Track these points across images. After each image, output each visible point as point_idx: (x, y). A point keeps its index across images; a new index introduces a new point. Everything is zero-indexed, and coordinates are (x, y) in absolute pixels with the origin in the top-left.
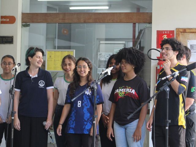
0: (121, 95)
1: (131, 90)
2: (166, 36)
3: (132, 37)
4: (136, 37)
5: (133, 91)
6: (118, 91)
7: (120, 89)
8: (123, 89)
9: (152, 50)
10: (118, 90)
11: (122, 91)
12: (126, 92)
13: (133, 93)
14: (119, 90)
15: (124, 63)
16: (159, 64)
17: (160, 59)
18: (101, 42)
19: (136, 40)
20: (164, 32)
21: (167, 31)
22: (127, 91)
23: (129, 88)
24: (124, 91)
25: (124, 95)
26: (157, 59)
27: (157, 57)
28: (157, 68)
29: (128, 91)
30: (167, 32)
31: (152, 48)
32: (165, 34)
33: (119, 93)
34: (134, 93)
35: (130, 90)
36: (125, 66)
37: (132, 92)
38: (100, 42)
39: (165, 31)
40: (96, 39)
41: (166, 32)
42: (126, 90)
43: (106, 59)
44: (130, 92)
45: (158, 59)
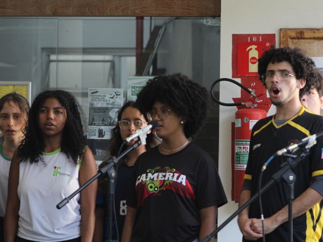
0: (151, 187)
1: (176, 175)
2: (256, 47)
3: (134, 45)
4: (145, 45)
5: (183, 179)
6: (144, 179)
7: (150, 175)
8: (156, 175)
9: (221, 82)
10: (144, 175)
11: (155, 179)
12: (164, 181)
13: (181, 182)
14: (147, 175)
15: (160, 112)
16: (238, 115)
17: (243, 103)
18: (53, 57)
19: (144, 51)
20: (251, 39)
21: (258, 36)
22: (166, 179)
23: (171, 172)
24: (160, 179)
25: (160, 187)
26: (233, 102)
27: (234, 99)
28: (233, 124)
29: (170, 179)
30: (258, 39)
31: (221, 78)
32: (252, 43)
33: (148, 183)
34: (184, 184)
35: (173, 176)
36: (162, 120)
37: (179, 181)
38: (49, 56)
39: (251, 36)
40: (39, 50)
41: (254, 39)
42: (165, 176)
43: (108, 104)
44: (175, 179)
45: (237, 103)
